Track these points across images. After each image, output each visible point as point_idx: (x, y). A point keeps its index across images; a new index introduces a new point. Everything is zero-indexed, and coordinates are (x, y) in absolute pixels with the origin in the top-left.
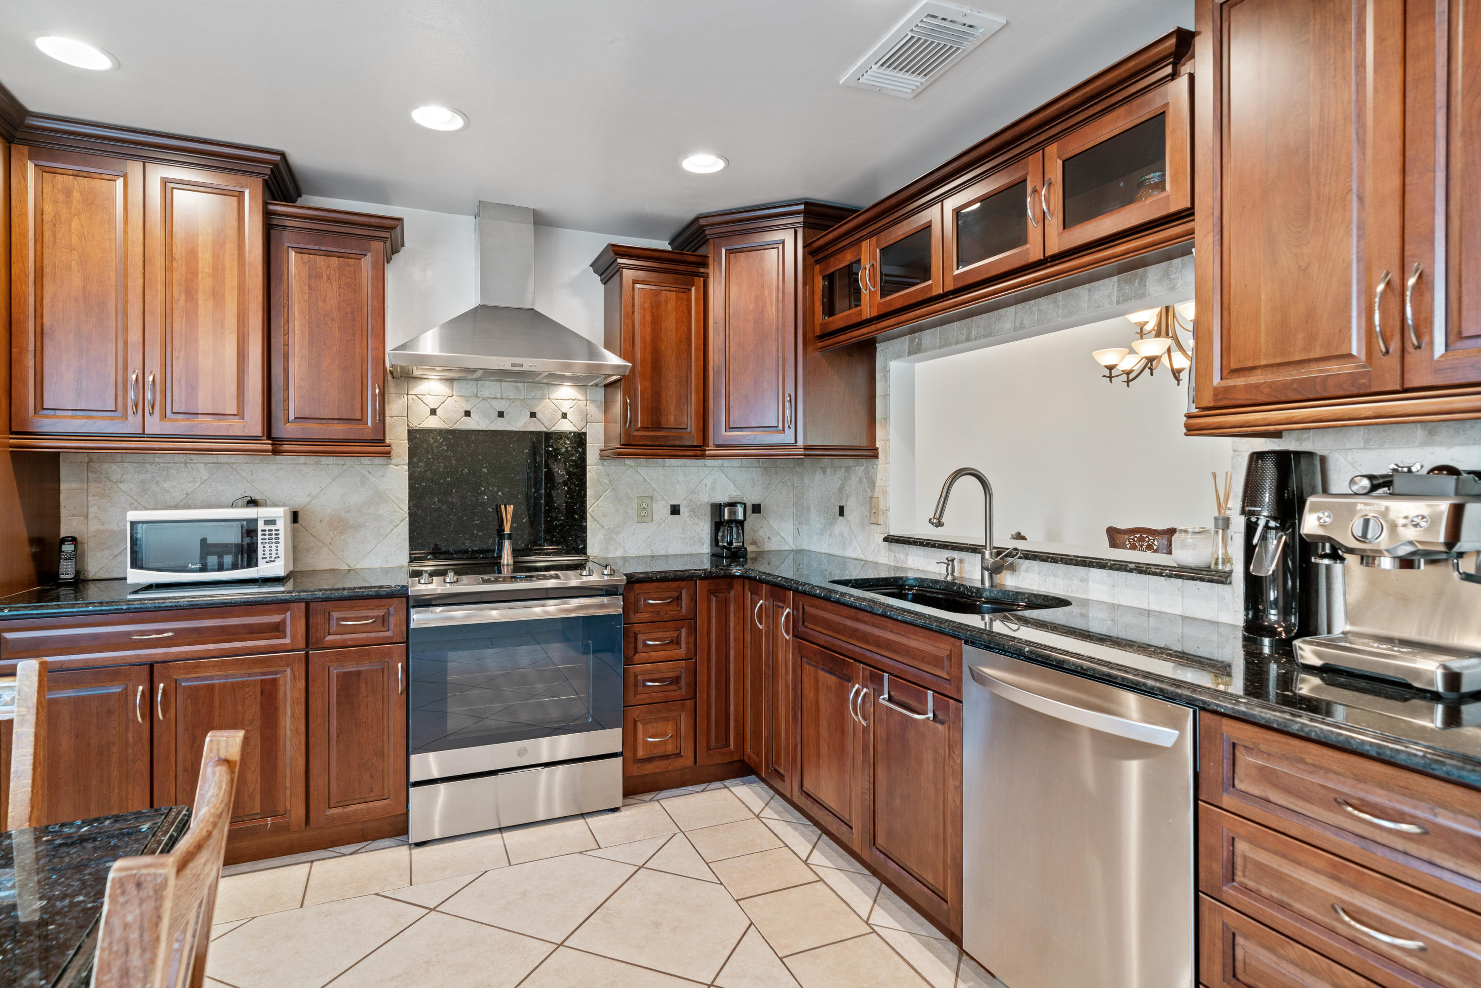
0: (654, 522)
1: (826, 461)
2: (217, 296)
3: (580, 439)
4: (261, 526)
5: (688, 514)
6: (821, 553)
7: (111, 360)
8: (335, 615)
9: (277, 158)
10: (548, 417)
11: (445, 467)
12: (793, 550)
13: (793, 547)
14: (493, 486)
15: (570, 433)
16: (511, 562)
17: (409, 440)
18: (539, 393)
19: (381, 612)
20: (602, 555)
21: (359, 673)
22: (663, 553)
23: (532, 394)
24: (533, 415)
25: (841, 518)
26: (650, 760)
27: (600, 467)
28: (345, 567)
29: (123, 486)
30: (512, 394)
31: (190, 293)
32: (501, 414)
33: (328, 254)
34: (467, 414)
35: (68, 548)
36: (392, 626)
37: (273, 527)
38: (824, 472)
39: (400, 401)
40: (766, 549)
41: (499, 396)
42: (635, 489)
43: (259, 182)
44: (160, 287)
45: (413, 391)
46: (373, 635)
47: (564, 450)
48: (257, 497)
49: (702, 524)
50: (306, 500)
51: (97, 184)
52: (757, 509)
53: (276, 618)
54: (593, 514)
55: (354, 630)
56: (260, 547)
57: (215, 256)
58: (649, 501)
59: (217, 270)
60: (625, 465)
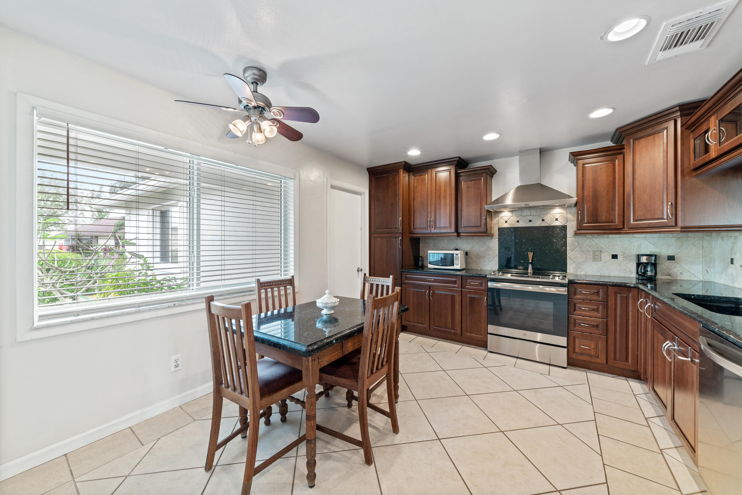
0: (602, 262)
1: (724, 234)
2: (445, 197)
3: (564, 228)
4: (455, 255)
5: (622, 259)
6: (721, 284)
7: (425, 216)
8: (468, 280)
9: (458, 159)
10: (550, 220)
11: (510, 239)
12: (702, 281)
13: (702, 279)
14: (527, 246)
15: (559, 226)
16: (532, 272)
17: (499, 231)
18: (545, 212)
19: (481, 281)
20: (574, 273)
21: (474, 298)
22: (607, 275)
23: (543, 213)
24: (543, 220)
25: (732, 265)
26: (582, 354)
27: (574, 238)
28: (480, 269)
29: (430, 245)
30: (534, 214)
31: (440, 198)
32: (530, 221)
33: (472, 181)
34: (518, 222)
35: (420, 259)
36: (483, 286)
37: (457, 256)
38: (723, 240)
39: (496, 219)
40: (679, 279)
41: (530, 215)
42: (591, 248)
43: (454, 166)
44: (434, 198)
45: (499, 216)
46: (478, 288)
47: (556, 232)
48: (458, 248)
49: (632, 264)
50: (470, 249)
51: (423, 176)
52: (671, 258)
53: (455, 279)
54: (570, 257)
55: (473, 285)
56: (455, 261)
57: (445, 188)
58: (599, 252)
59: (445, 190)
60: (586, 237)
